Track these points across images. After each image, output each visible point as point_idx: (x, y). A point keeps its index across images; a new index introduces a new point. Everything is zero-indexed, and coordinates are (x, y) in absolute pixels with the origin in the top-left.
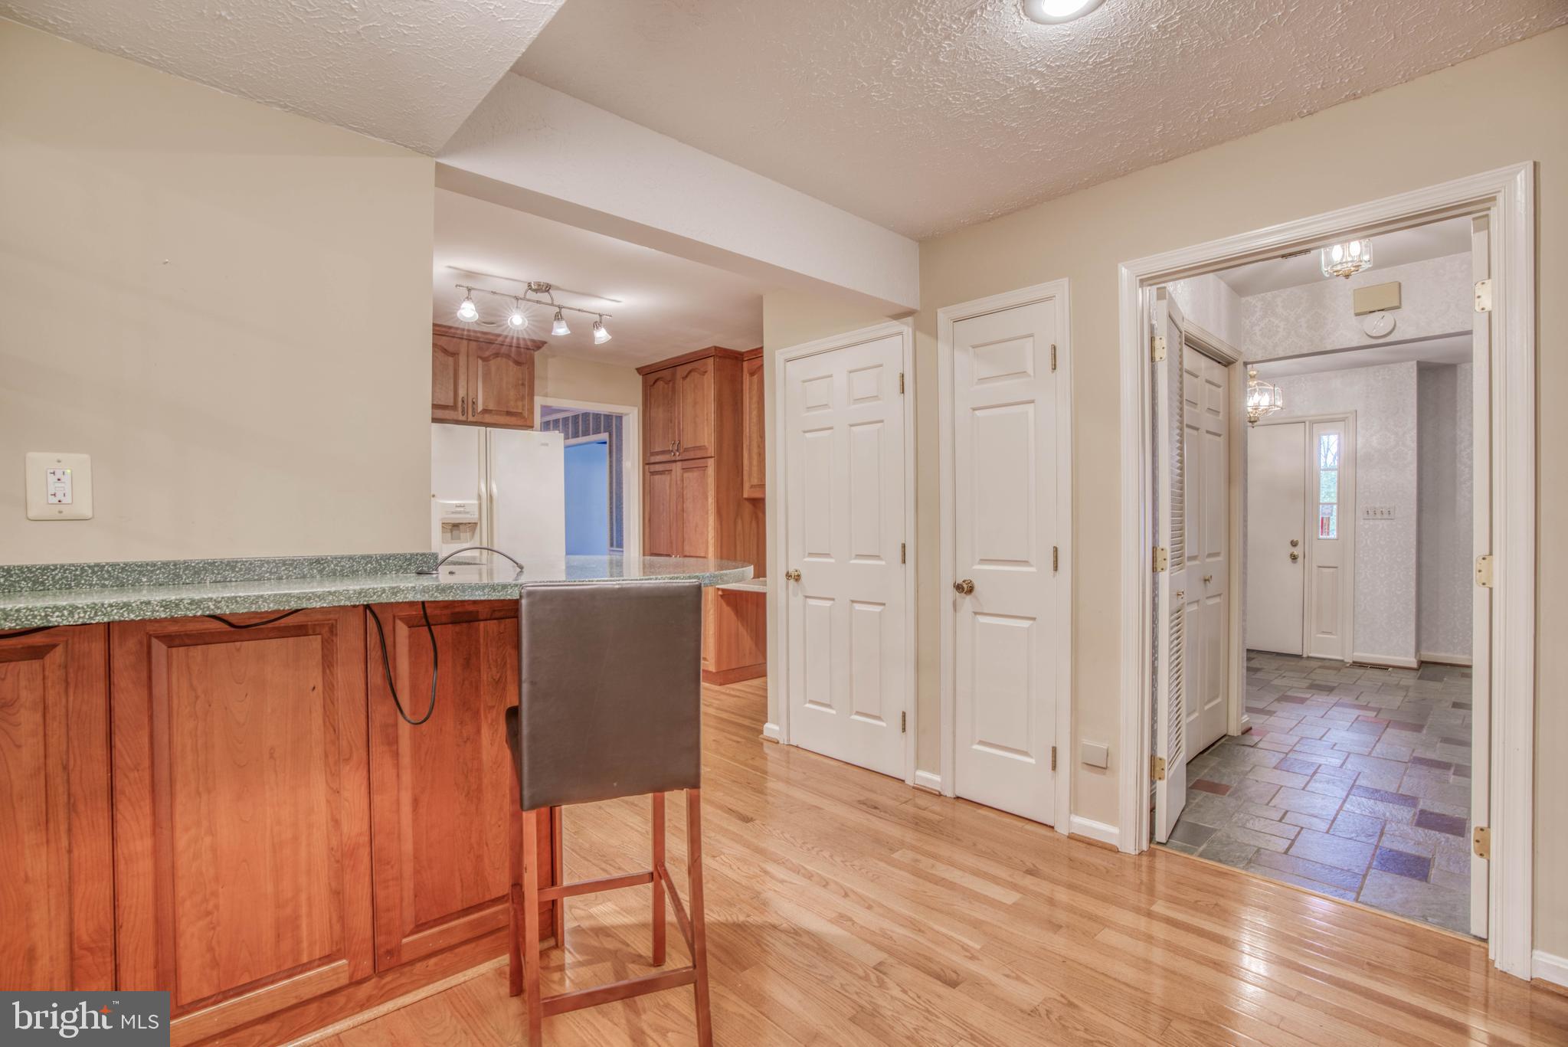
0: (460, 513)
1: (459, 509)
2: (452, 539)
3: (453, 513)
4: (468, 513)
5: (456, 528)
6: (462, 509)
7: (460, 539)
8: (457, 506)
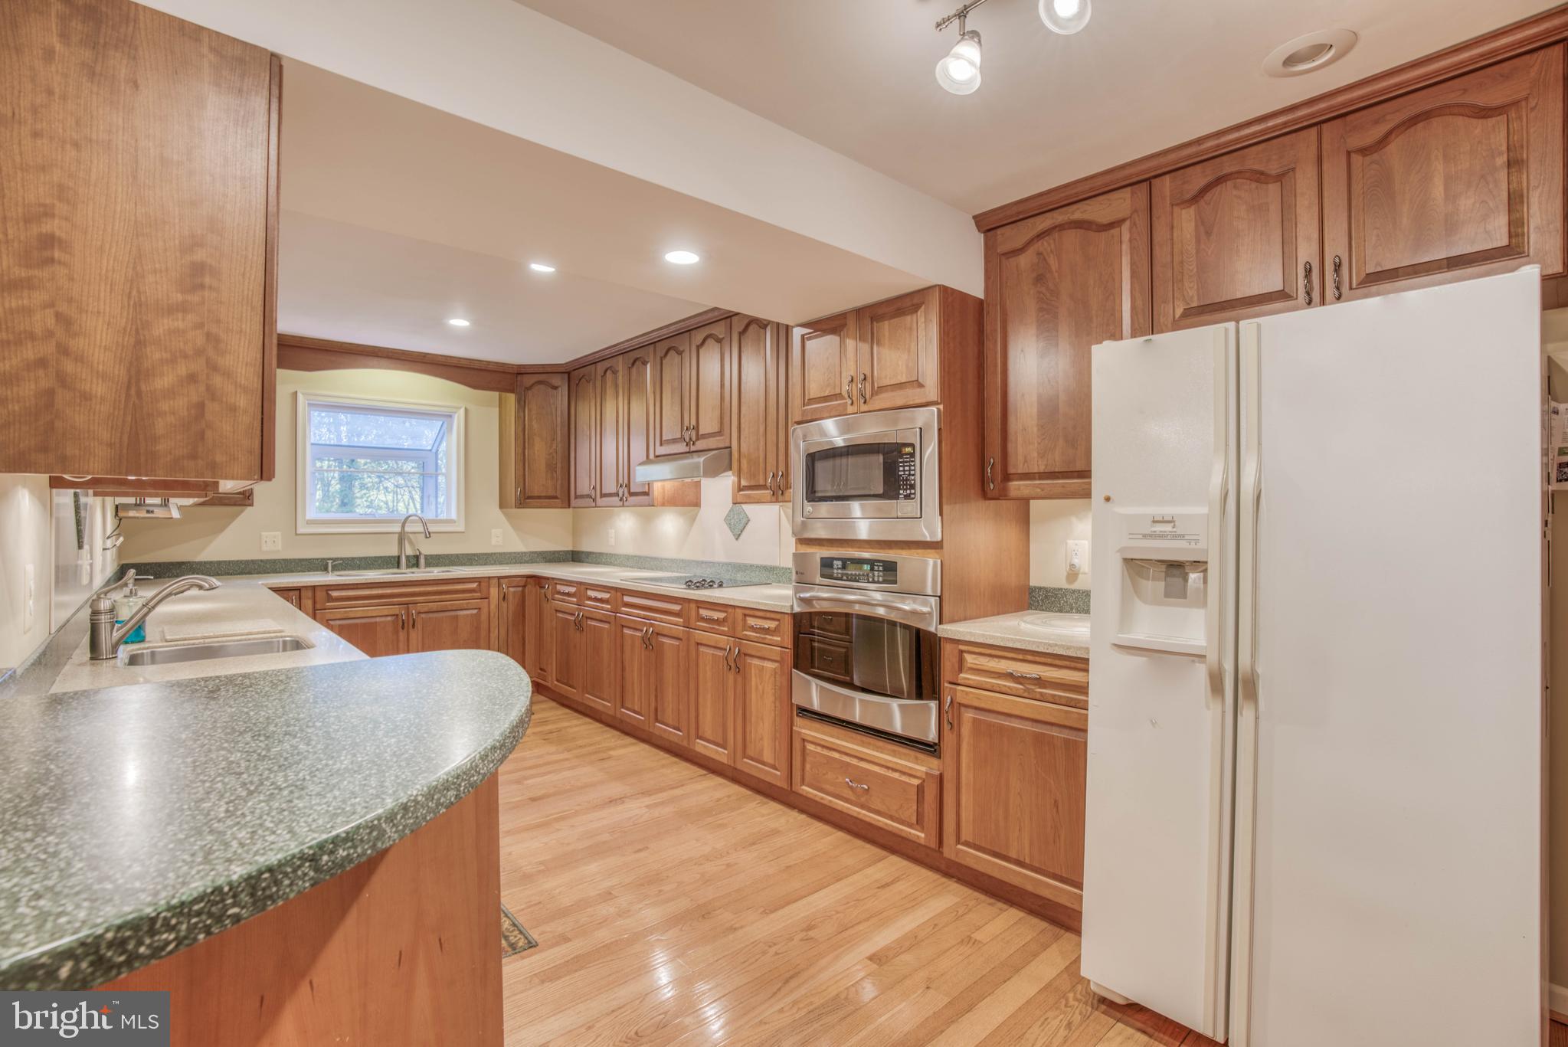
0: (1162, 536)
1: (1159, 528)
2: (1167, 595)
3: (1145, 536)
4: (1182, 536)
5: (1175, 571)
6: (1168, 528)
7: (1184, 596)
8: (1154, 522)
